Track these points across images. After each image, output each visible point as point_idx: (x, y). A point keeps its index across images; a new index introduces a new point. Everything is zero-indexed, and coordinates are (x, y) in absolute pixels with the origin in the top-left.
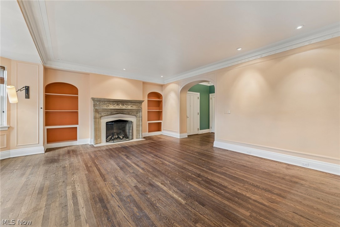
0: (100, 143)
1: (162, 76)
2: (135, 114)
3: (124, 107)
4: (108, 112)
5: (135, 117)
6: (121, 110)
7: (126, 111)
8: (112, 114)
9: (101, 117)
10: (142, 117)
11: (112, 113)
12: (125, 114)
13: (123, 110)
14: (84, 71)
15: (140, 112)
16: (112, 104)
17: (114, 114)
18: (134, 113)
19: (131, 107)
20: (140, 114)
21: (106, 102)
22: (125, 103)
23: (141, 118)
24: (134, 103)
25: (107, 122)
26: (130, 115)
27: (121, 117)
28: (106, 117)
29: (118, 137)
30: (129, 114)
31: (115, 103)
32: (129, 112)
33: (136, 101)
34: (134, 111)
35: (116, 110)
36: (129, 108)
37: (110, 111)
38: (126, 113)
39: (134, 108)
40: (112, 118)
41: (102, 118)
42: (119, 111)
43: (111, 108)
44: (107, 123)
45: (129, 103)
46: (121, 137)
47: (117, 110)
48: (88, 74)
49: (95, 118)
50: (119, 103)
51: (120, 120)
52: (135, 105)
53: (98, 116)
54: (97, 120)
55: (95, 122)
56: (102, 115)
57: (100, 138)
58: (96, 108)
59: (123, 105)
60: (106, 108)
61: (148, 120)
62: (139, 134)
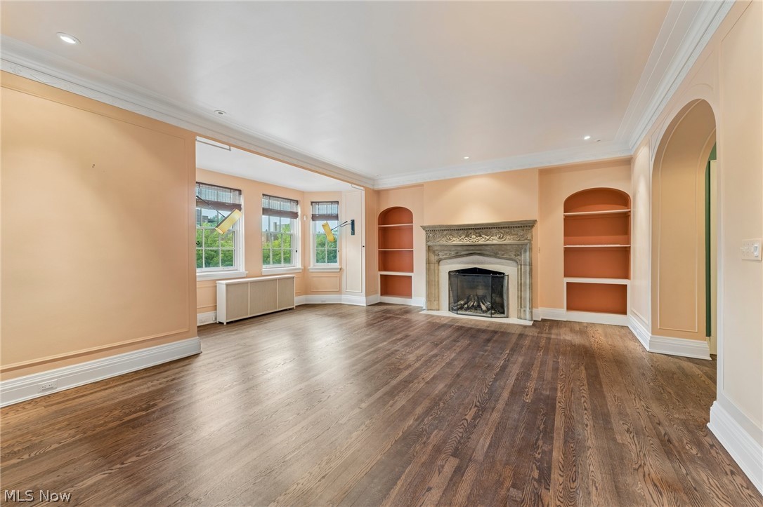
0: (439, 310)
1: (587, 138)
2: (513, 257)
3: (481, 241)
4: (450, 251)
5: (515, 264)
6: (477, 248)
7: (488, 248)
8: (458, 256)
9: (439, 261)
10: (531, 265)
11: (457, 253)
12: (488, 256)
13: (480, 248)
14: (414, 182)
15: (525, 251)
16: (456, 235)
17: (463, 256)
18: (510, 253)
19: (499, 238)
20: (525, 257)
21: (445, 233)
22: (484, 231)
23: (528, 268)
24: (507, 230)
25: (450, 272)
26: (499, 258)
27: (479, 263)
28: (448, 261)
29: (479, 306)
30: (495, 255)
31: (461, 232)
32: (496, 252)
33: (512, 222)
34: (508, 248)
35: (465, 248)
36: (495, 242)
37: (453, 249)
38: (488, 253)
39: (507, 242)
40: (460, 263)
41: (441, 263)
42: (472, 248)
43: (454, 242)
44: (452, 274)
45: (495, 231)
46: (484, 307)
47: (468, 248)
48: (421, 185)
49: (428, 262)
50: (470, 231)
51: (475, 269)
52: (510, 234)
53: (434, 258)
54: (432, 266)
55: (428, 270)
56: (441, 257)
57: (439, 300)
58: (430, 244)
59: (480, 236)
60: (445, 243)
61: (566, 275)
62: (525, 307)
